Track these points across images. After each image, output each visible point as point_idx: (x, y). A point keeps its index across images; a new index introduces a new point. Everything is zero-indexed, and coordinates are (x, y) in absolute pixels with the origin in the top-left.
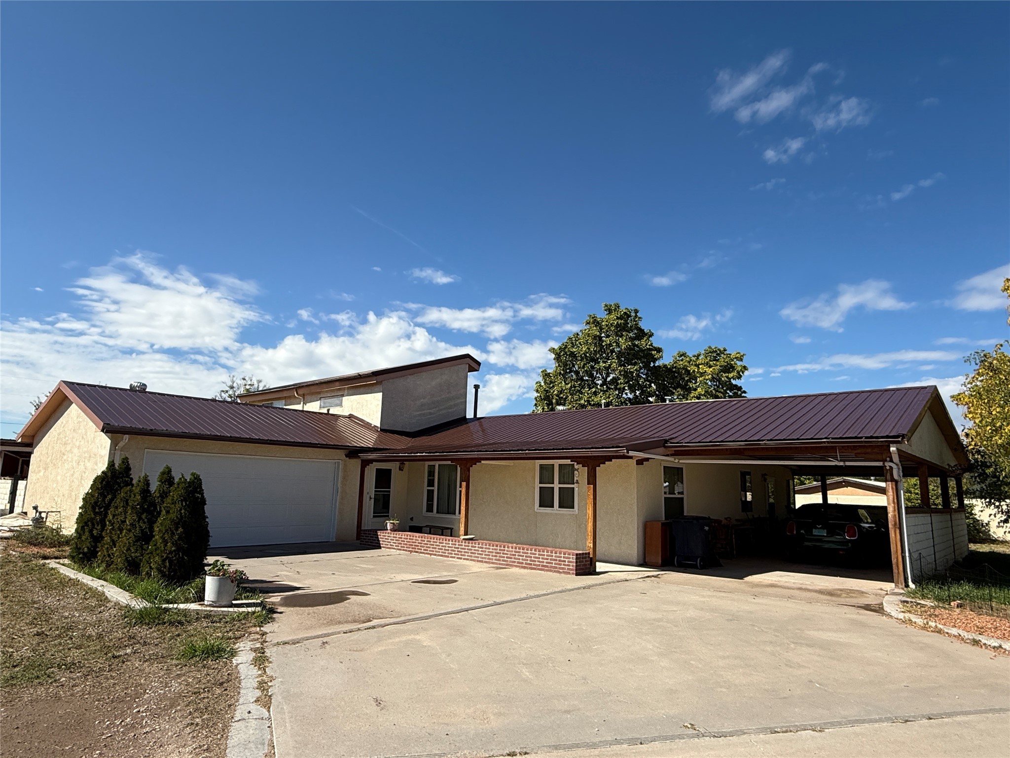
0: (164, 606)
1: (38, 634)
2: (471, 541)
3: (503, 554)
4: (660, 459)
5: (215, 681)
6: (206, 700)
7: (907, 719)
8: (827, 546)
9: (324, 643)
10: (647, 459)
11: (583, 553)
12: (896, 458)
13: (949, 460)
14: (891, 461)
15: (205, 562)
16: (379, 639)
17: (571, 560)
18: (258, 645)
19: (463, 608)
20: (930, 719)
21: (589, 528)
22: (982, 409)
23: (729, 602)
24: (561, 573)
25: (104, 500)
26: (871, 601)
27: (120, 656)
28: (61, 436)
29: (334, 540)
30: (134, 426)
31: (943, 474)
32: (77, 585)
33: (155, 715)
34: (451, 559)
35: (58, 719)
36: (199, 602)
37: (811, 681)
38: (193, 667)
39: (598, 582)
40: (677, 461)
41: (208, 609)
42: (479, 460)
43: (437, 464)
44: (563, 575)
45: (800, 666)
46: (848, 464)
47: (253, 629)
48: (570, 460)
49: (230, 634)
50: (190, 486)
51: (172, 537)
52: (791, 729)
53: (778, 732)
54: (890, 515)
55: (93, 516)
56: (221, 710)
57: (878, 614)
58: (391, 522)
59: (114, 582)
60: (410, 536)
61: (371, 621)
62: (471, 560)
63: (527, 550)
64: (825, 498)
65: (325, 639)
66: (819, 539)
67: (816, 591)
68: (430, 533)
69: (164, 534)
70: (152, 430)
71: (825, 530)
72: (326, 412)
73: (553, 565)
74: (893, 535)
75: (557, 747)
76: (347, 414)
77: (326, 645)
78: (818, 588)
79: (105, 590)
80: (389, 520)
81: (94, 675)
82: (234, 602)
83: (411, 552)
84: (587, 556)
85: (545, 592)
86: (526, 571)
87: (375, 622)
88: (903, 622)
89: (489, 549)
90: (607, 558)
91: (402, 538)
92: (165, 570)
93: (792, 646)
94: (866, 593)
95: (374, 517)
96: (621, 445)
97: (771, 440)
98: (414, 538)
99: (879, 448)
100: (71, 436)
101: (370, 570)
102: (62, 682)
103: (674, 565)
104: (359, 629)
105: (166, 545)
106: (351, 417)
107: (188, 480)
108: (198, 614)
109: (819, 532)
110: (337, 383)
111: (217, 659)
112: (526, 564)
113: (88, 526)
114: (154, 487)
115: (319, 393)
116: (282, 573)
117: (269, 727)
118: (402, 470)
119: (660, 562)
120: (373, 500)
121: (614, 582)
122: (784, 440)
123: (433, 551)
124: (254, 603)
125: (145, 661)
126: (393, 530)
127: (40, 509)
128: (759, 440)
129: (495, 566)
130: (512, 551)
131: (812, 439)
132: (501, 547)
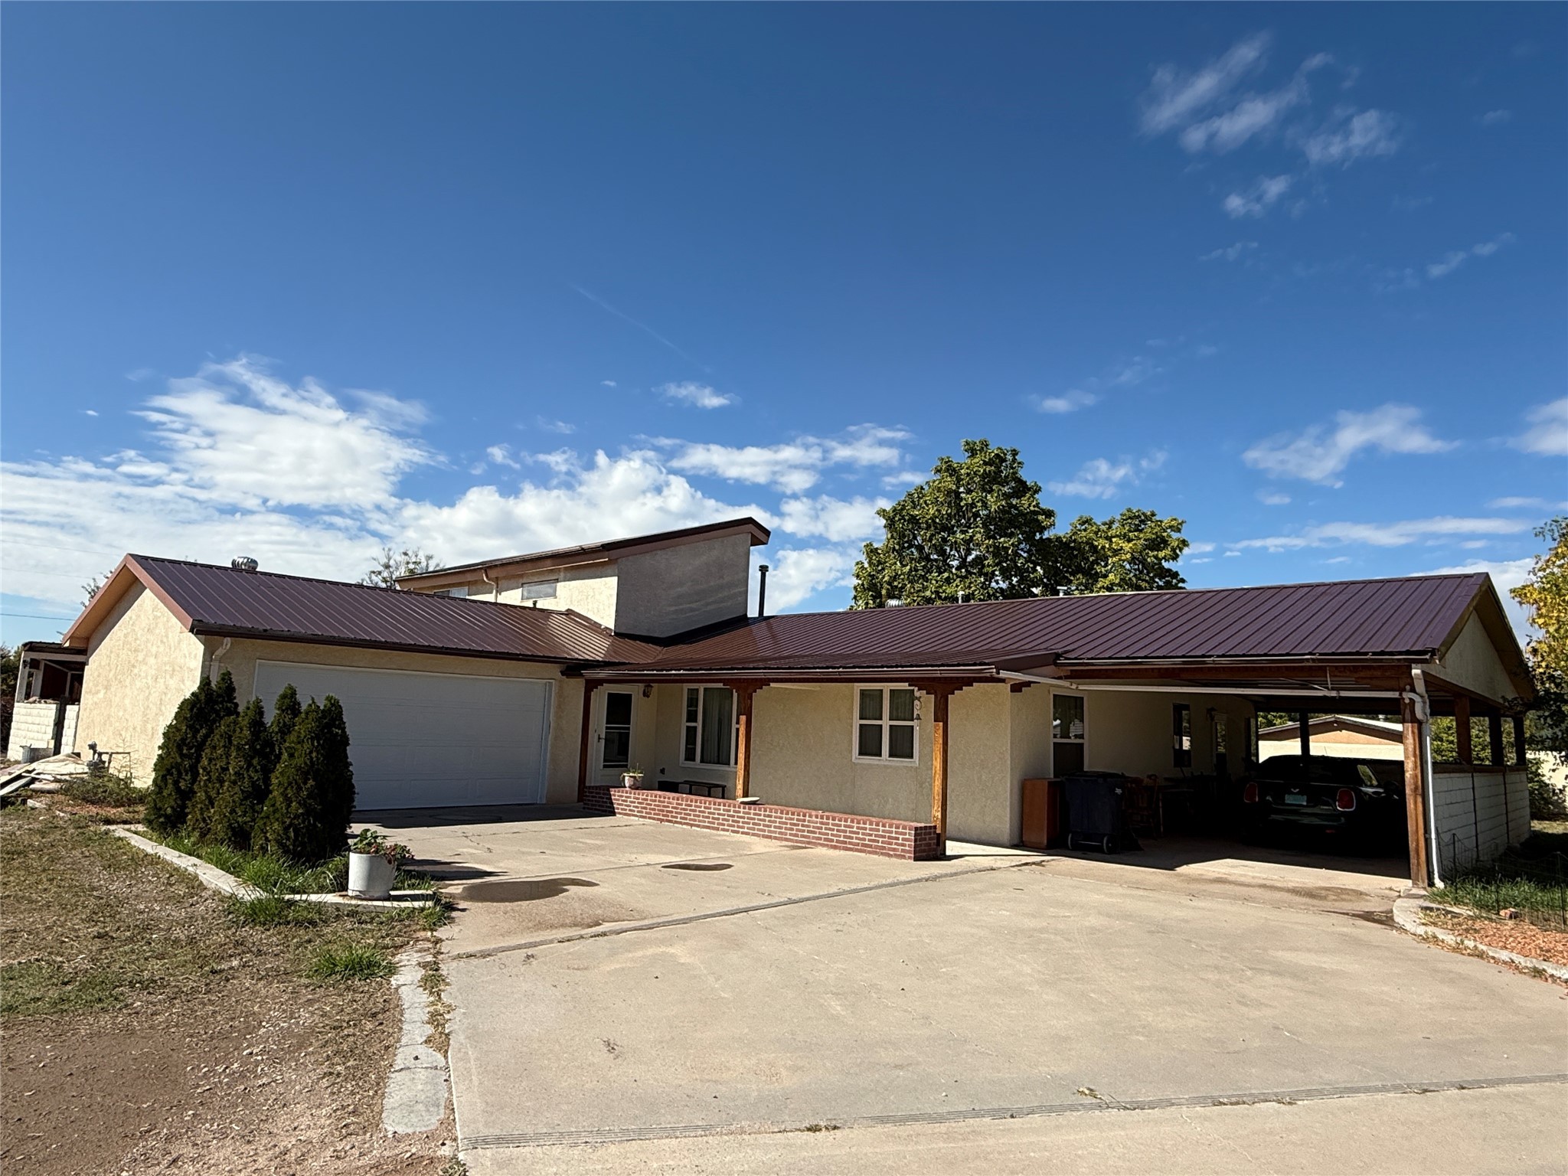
0: (287, 897)
1: (99, 936)
2: (753, 806)
3: (803, 826)
4: (1048, 684)
5: (365, 1010)
6: (351, 1039)
7: (1425, 1087)
8: (1306, 821)
9: (528, 957)
10: (1028, 684)
11: (926, 827)
12: (1420, 686)
13: (1505, 691)
14: (1413, 690)
15: (349, 831)
16: (613, 953)
17: (907, 836)
18: (430, 958)
19: (741, 907)
20: (1463, 1088)
21: (936, 788)
22: (1559, 611)
23: (1152, 905)
24: (892, 856)
25: (194, 737)
26: (1374, 906)
27: (221, 971)
28: (130, 639)
29: (544, 802)
30: (238, 625)
31: (1493, 712)
32: (157, 863)
33: (275, 1060)
34: (722, 833)
35: (131, 1062)
36: (339, 891)
37: (1277, 1028)
38: (331, 989)
39: (948, 871)
40: (1074, 687)
41: (354, 902)
42: (766, 682)
43: (701, 687)
44: (894, 860)
45: (1260, 1004)
46: (1344, 694)
47: (422, 934)
48: (907, 684)
49: (387, 941)
50: (323, 717)
51: (298, 793)
52: (1245, 1099)
53: (1225, 1104)
54: (1408, 775)
55: (179, 760)
56: (374, 1054)
57: (1383, 926)
58: (631, 774)
59: (211, 860)
60: (660, 797)
61: (601, 924)
62: (753, 835)
63: (840, 820)
64: (1305, 746)
65: (530, 952)
66: (1295, 810)
67: (1288, 890)
68: (690, 793)
69: (286, 789)
70: (265, 631)
71: (1305, 797)
72: (532, 606)
73: (880, 844)
74: (1412, 805)
75: (882, 1120)
76: (563, 609)
77: (532, 959)
78: (1291, 885)
79: (198, 872)
80: (628, 771)
81: (184, 998)
82: (393, 893)
83: (662, 821)
84: (932, 830)
85: (866, 885)
86: (837, 852)
87: (605, 927)
88: (1424, 939)
89: (781, 818)
90: (963, 835)
91: (647, 800)
92: (288, 843)
93: (1249, 973)
94: (1367, 895)
95: (605, 766)
96: (987, 661)
97: (1223, 656)
98: (666, 800)
99: (1395, 671)
100: (144, 639)
101: (599, 848)
102: (135, 1008)
103: (1067, 848)
104: (582, 937)
105: (289, 806)
106: (569, 613)
107: (322, 708)
108: (338, 909)
109: (1296, 799)
110: (549, 562)
111: (367, 978)
112: (837, 841)
113: (172, 775)
114: (270, 717)
115: (521, 576)
116: (465, 850)
117: (446, 1080)
118: (648, 697)
119: (1045, 841)
120: (603, 742)
121: (972, 872)
122: (1246, 655)
123: (695, 820)
124: (422, 895)
125: (261, 979)
126: (634, 787)
127: (99, 749)
128: (1203, 656)
129: (790, 844)
130: (817, 823)
131: (1288, 654)
132: (799, 815)
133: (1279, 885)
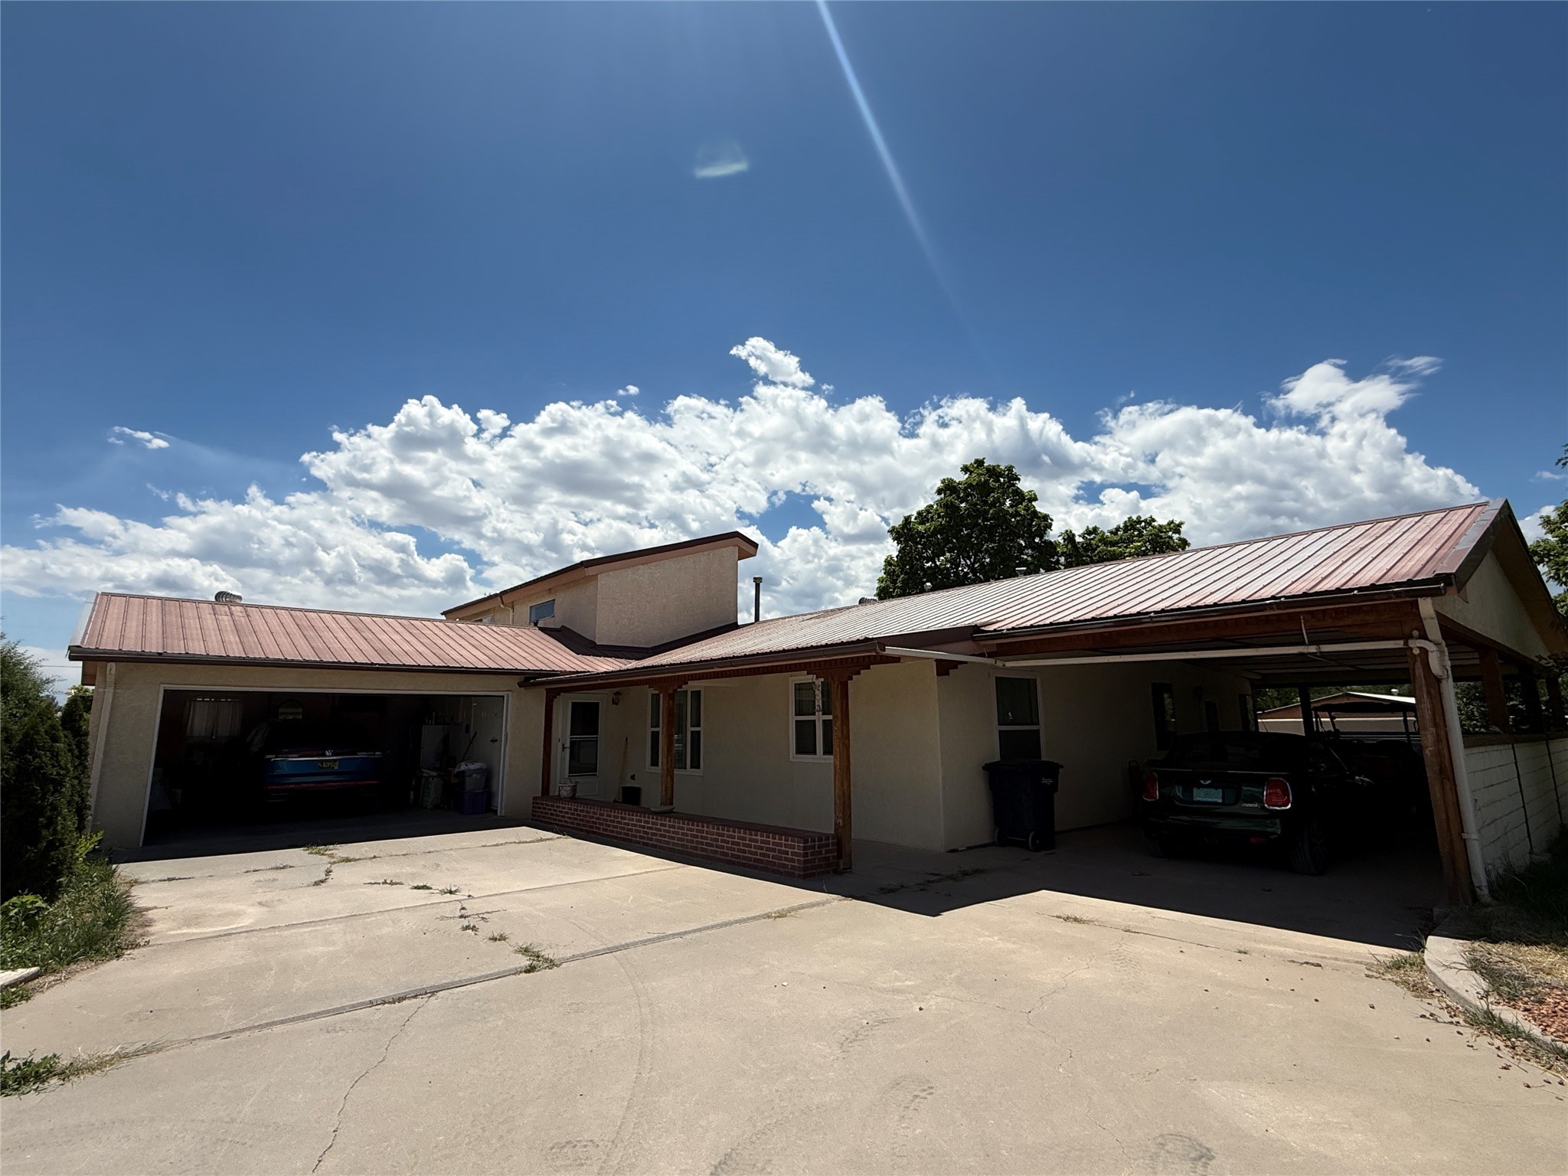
10: (955, 664)
11: (821, 838)
12: (1433, 629)
14: (1424, 636)
17: (796, 851)
21: (837, 791)
29: (504, 813)
40: (1000, 664)
42: (684, 679)
46: (1326, 648)
54: (1427, 752)
60: (588, 807)
73: (770, 860)
76: (559, 626)
84: (831, 841)
91: (577, 810)
97: (1163, 611)
98: (592, 810)
99: (1394, 611)
112: (732, 856)
115: (529, 599)
118: (617, 704)
120: (568, 751)
122: (1188, 608)
126: (568, 798)
128: (1139, 614)
130: (713, 834)
131: (1244, 602)
132: (698, 825)
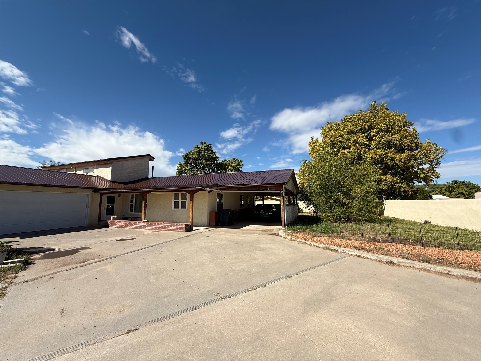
2: (146, 222)
3: (158, 226)
4: (216, 191)
7: (291, 276)
8: (264, 216)
10: (211, 191)
11: (188, 224)
12: (284, 190)
13: (295, 191)
14: (283, 190)
16: (85, 272)
17: (183, 227)
18: (5, 286)
19: (134, 250)
20: (297, 274)
21: (191, 215)
22: (302, 177)
23: (235, 237)
24: (180, 231)
26: (275, 232)
29: (87, 225)
31: (293, 194)
34: (137, 229)
37: (261, 265)
39: (192, 234)
40: (221, 191)
42: (150, 192)
43: (134, 194)
44: (180, 232)
45: (257, 259)
46: (271, 191)
47: (10, 276)
48: (184, 192)
52: (255, 288)
53: (250, 291)
54: (281, 206)
57: (278, 236)
58: (113, 217)
60: (121, 222)
61: (86, 261)
62: (146, 229)
63: (167, 224)
64: (263, 202)
65: (52, 276)
66: (262, 214)
67: (261, 231)
68: (131, 220)
71: (264, 212)
72: (86, 174)
73: (177, 229)
74: (282, 212)
76: (96, 175)
77: (51, 279)
78: (261, 229)
82: (5, 262)
83: (121, 228)
85: (172, 240)
86: (167, 232)
87: (88, 262)
88: (285, 238)
89: (153, 225)
91: (117, 223)
93: (255, 251)
94: (275, 230)
95: (106, 215)
96: (202, 186)
97: (250, 184)
98: (123, 222)
101: (99, 237)
103: (219, 225)
104: (76, 267)
106: (97, 176)
109: (262, 212)
110: (91, 163)
112: (167, 229)
115: (83, 167)
116: (51, 242)
118: (120, 197)
119: (215, 225)
120: (106, 209)
121: (198, 233)
122: (254, 184)
123: (130, 227)
124: (18, 261)
126: (114, 219)
128: (246, 184)
129: (154, 231)
130: (162, 225)
131: (261, 184)
132: (157, 223)
133: (259, 230)
